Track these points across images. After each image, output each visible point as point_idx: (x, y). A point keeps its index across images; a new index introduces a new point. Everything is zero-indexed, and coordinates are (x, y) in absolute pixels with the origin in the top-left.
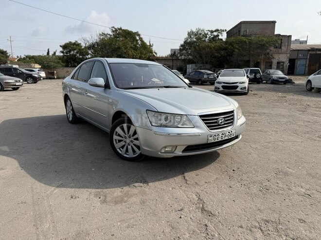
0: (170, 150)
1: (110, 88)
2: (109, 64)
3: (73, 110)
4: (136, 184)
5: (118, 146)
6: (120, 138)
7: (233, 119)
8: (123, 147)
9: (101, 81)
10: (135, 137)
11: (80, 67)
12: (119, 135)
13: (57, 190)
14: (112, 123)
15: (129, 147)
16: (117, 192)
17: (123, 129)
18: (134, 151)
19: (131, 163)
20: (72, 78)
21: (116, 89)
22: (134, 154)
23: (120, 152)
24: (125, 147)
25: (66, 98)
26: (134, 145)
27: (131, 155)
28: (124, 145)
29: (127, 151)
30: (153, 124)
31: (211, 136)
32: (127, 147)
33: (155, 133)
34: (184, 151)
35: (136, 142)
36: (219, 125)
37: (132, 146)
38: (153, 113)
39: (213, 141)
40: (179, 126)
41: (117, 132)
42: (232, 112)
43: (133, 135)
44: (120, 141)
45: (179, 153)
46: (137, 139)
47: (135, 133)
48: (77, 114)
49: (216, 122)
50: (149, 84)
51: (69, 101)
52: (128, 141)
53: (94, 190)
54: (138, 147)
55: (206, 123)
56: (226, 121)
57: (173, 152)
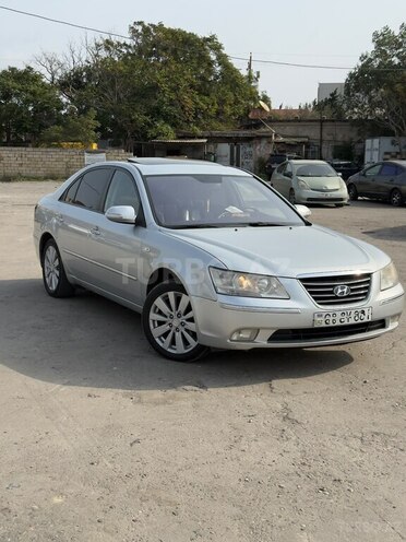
0: (248, 336)
1: (145, 226)
2: (144, 177)
3: (61, 267)
4: (188, 387)
5: (156, 332)
6: (161, 318)
7: (367, 288)
8: (165, 335)
9: (129, 212)
10: (189, 315)
11: (81, 177)
12: (160, 313)
13: (64, 388)
14: (148, 292)
15: (177, 334)
16: (158, 394)
17: (167, 302)
18: (186, 343)
19: (180, 364)
20: (60, 199)
21: (156, 229)
22: (186, 348)
23: (161, 344)
24: (170, 335)
25: (46, 241)
26: (187, 330)
27: (180, 349)
28: (169, 331)
29: (173, 342)
30: (219, 291)
31: (320, 316)
32: (174, 334)
33: (222, 306)
34: (271, 339)
35: (190, 326)
36: (337, 297)
37: (182, 334)
38: (220, 272)
39: (324, 325)
40: (263, 295)
41: (156, 307)
42: (369, 275)
43: (185, 314)
44: (161, 323)
45: (262, 341)
46: (191, 320)
47: (189, 308)
48: (71, 277)
49: (331, 292)
50: (220, 218)
51: (51, 248)
52: (176, 323)
53: (121, 391)
54: (194, 335)
55: (311, 293)
56: (352, 290)
57: (252, 341)
